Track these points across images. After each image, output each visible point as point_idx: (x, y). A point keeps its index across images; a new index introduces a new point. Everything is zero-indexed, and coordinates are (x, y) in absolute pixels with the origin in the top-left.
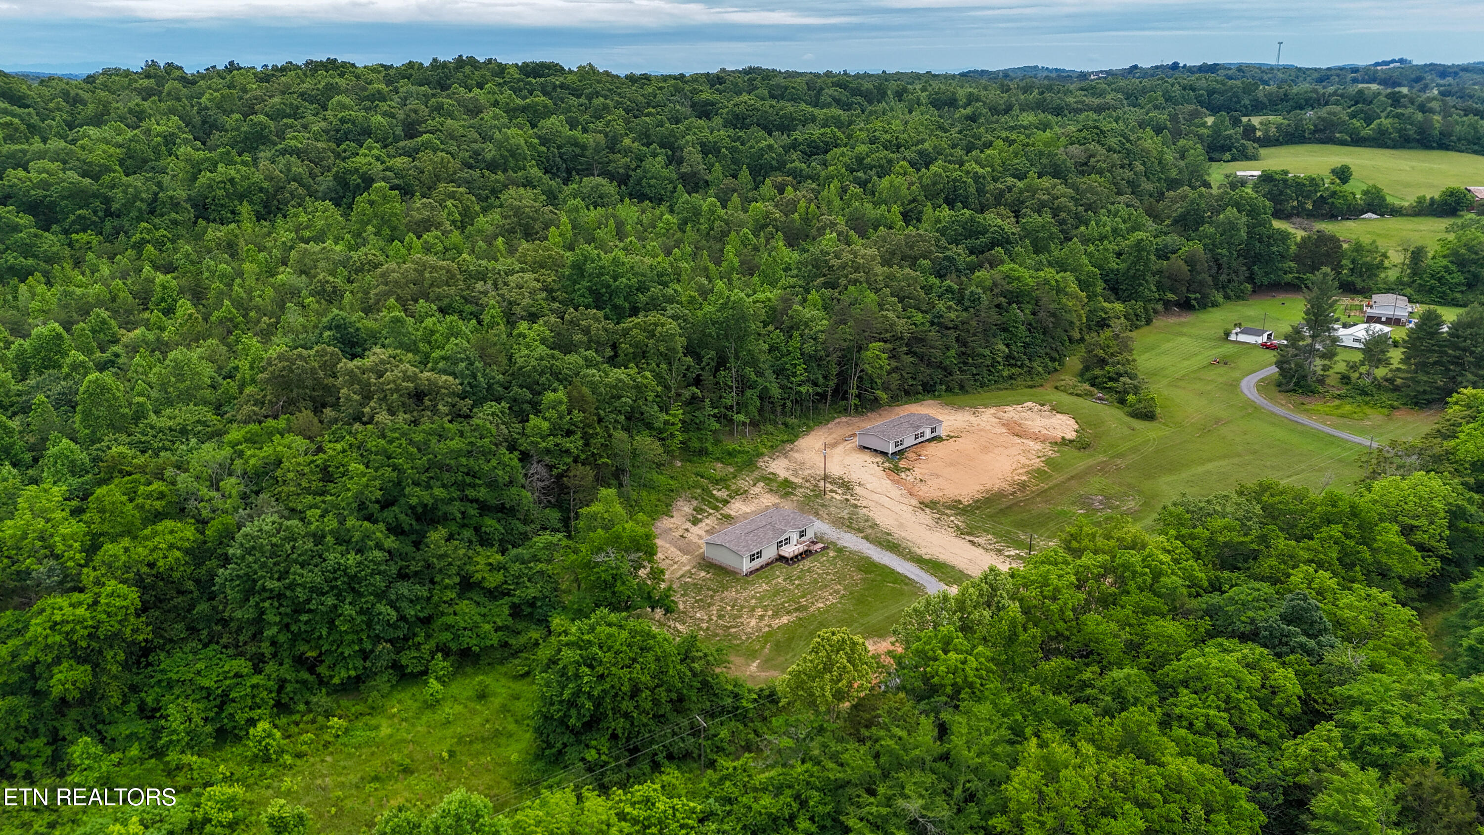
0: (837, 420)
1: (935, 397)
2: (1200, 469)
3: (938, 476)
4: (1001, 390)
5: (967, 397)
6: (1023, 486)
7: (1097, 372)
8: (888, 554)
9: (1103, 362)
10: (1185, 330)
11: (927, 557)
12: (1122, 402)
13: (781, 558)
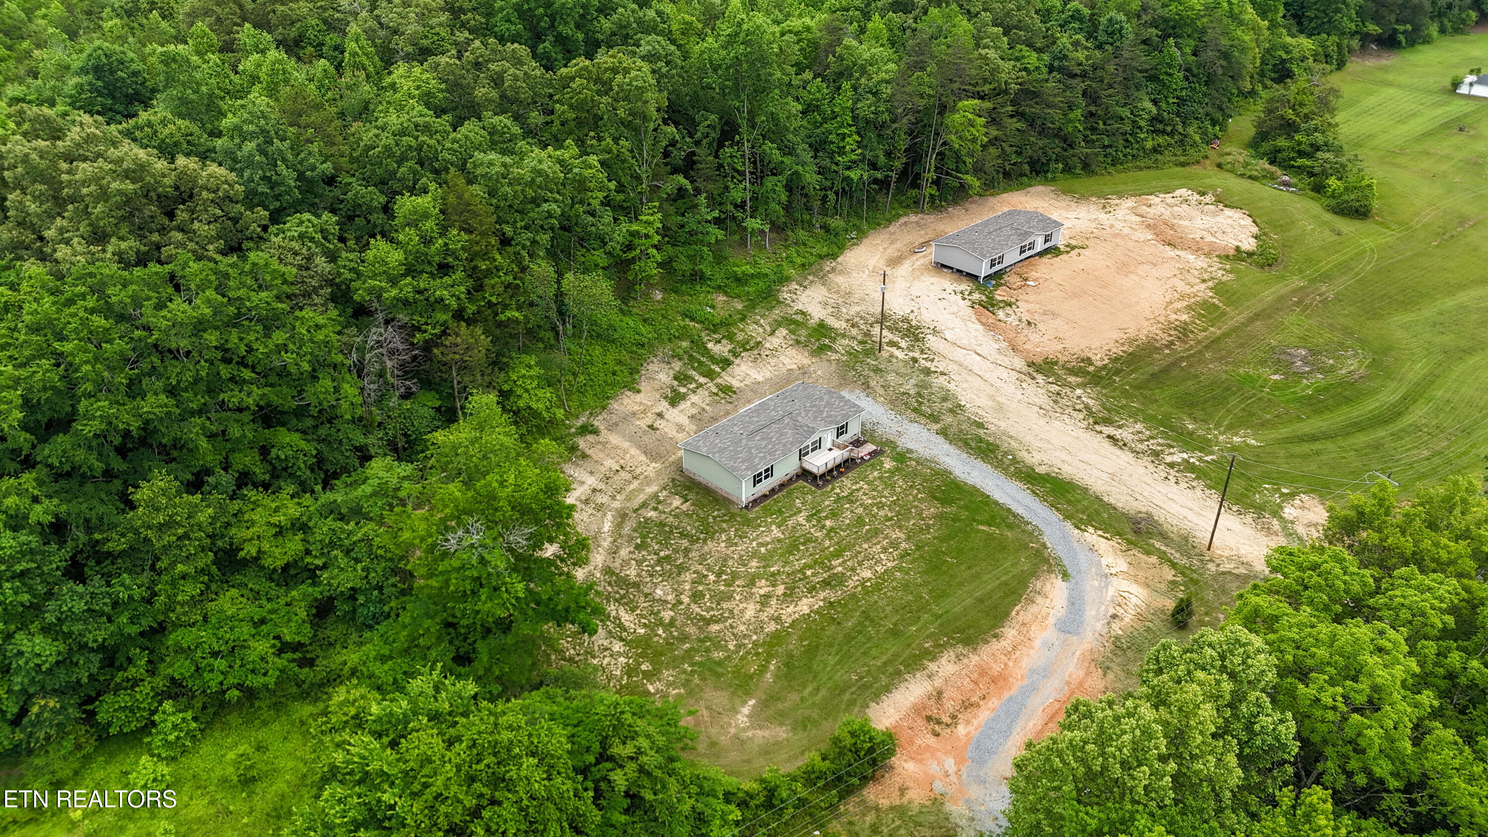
0: (903, 220)
1: (1047, 181)
2: (1449, 303)
3: (1054, 315)
4: (1140, 169)
5: (1093, 180)
6: (1184, 331)
7: (1282, 142)
8: (979, 463)
9: (1289, 128)
10: (1390, 77)
11: (1041, 470)
12: (1319, 189)
13: (805, 474)
